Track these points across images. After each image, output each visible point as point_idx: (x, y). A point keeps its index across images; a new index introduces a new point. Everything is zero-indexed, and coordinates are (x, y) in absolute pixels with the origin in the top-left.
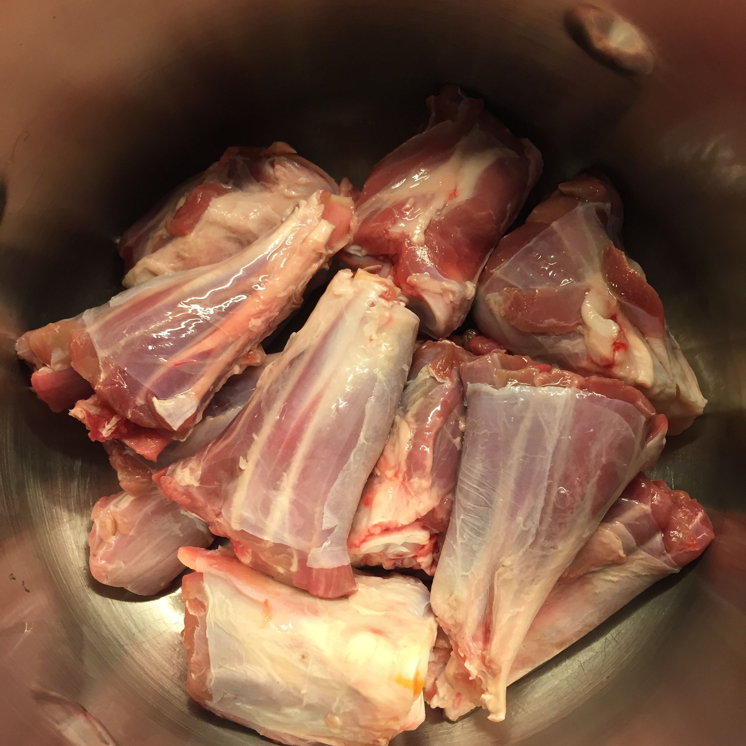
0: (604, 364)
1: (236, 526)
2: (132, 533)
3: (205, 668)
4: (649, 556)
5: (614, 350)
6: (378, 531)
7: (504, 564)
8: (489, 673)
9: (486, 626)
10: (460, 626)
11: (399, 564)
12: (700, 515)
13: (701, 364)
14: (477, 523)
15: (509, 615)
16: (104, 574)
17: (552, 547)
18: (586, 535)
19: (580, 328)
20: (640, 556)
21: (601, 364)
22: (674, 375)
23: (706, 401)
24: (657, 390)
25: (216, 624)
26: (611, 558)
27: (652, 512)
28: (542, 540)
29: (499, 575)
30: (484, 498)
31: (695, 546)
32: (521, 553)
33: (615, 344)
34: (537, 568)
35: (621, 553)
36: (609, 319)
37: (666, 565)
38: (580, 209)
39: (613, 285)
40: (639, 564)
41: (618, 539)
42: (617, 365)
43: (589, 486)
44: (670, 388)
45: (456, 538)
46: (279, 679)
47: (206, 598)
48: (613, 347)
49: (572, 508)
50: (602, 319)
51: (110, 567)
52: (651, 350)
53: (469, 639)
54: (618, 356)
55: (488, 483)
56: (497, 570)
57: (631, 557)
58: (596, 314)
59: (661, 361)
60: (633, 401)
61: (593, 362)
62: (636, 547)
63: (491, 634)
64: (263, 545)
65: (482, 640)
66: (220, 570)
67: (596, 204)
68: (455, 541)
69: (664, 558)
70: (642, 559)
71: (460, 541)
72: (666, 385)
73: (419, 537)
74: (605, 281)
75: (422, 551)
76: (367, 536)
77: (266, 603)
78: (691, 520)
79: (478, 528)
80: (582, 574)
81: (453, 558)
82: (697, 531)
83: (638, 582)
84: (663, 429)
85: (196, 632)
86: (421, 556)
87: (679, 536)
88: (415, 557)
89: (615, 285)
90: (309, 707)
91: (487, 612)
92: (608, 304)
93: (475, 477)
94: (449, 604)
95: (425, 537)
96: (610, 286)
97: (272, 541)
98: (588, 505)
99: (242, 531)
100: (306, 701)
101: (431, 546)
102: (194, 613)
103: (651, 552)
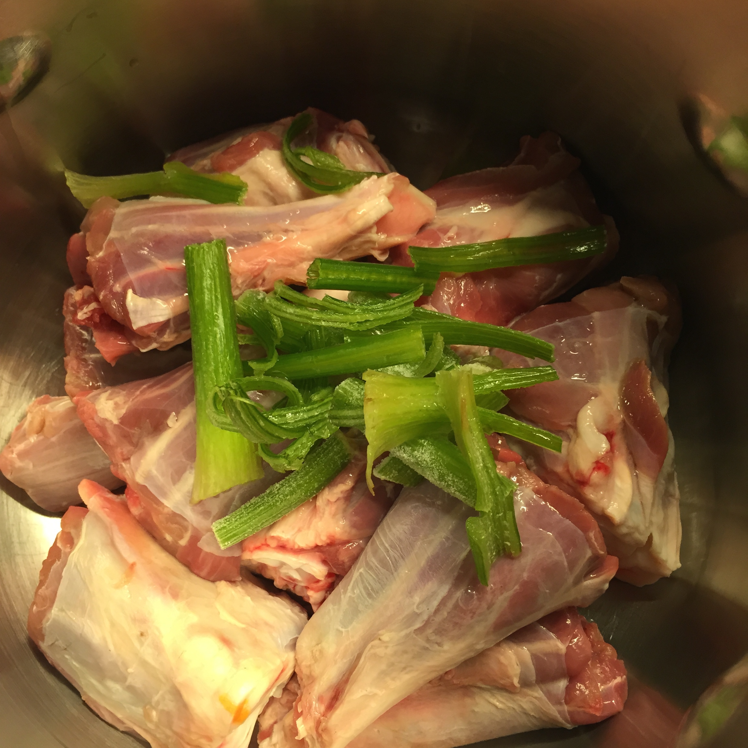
0: (578, 478)
1: (139, 479)
2: (54, 439)
3: (48, 605)
4: (545, 698)
5: (594, 469)
6: (274, 544)
7: (382, 638)
8: (318, 742)
9: (336, 692)
10: (312, 679)
11: (291, 587)
12: (618, 680)
13: (694, 522)
14: (372, 583)
15: (364, 693)
16: (9, 468)
17: (437, 643)
18: (480, 646)
19: (570, 431)
20: (536, 694)
21: (575, 477)
22: (651, 523)
23: (679, 565)
24: (624, 530)
25: (76, 566)
26: (502, 682)
27: (566, 654)
28: (429, 631)
29: (372, 647)
30: (390, 562)
31: (597, 710)
32: (403, 633)
33: (597, 462)
34: (413, 658)
35: (516, 681)
36: (604, 434)
37: (559, 716)
38: (631, 310)
39: (626, 401)
40: (531, 702)
41: (517, 665)
42: (591, 486)
43: (501, 598)
44: (640, 533)
45: (347, 589)
46: (111, 647)
47: (79, 536)
48: (595, 465)
49: (474, 613)
50: (596, 431)
51: (18, 464)
52: (637, 487)
53: (314, 697)
54: (596, 477)
55: (400, 548)
56: (372, 641)
57: (525, 690)
58: (592, 424)
59: (643, 502)
60: (585, 530)
61: (568, 471)
62: (534, 682)
63: (338, 703)
64: (160, 508)
65: (326, 704)
66: (108, 516)
67: (650, 312)
68: (345, 592)
69: (560, 708)
70: (536, 698)
71: (349, 594)
72: (637, 529)
73: (315, 570)
74: (620, 395)
75: (315, 585)
76: (263, 545)
77: (132, 566)
78: (606, 681)
79: (372, 589)
80: (467, 684)
81: (336, 607)
82: (606, 696)
83: (524, 720)
84: (610, 573)
85: (54, 565)
86: (312, 589)
87: (585, 692)
88: (307, 588)
89: (627, 403)
90: (131, 689)
91: (344, 678)
92: (610, 419)
93: (391, 537)
94: (312, 651)
95: (320, 572)
96: (622, 401)
97: (172, 509)
98: (492, 617)
99: (145, 487)
100: (130, 680)
101: (326, 584)
102: (62, 546)
103: (549, 695)
